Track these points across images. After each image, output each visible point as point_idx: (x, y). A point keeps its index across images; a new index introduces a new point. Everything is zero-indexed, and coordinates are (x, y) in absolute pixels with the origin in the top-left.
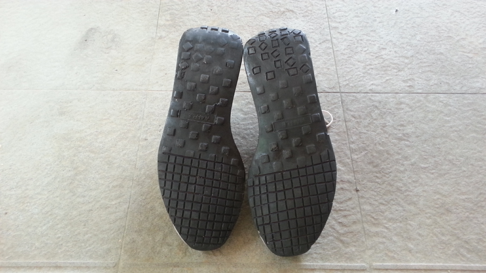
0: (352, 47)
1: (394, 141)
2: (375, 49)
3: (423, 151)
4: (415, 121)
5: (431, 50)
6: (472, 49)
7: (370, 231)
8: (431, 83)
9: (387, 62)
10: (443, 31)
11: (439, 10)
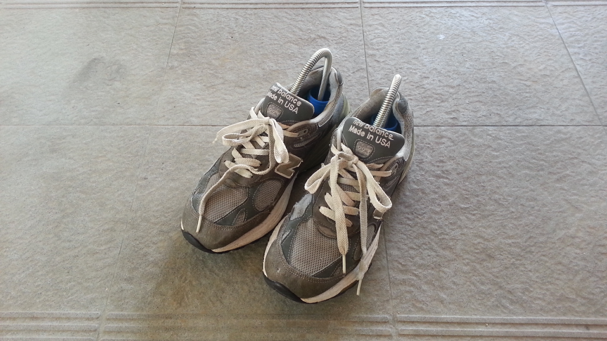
0: (389, 76)
1: (430, 179)
2: (416, 78)
3: (465, 190)
4: (457, 156)
5: (481, 79)
6: (531, 76)
7: (396, 279)
8: (479, 115)
9: (429, 92)
10: (497, 57)
11: (494, 34)
